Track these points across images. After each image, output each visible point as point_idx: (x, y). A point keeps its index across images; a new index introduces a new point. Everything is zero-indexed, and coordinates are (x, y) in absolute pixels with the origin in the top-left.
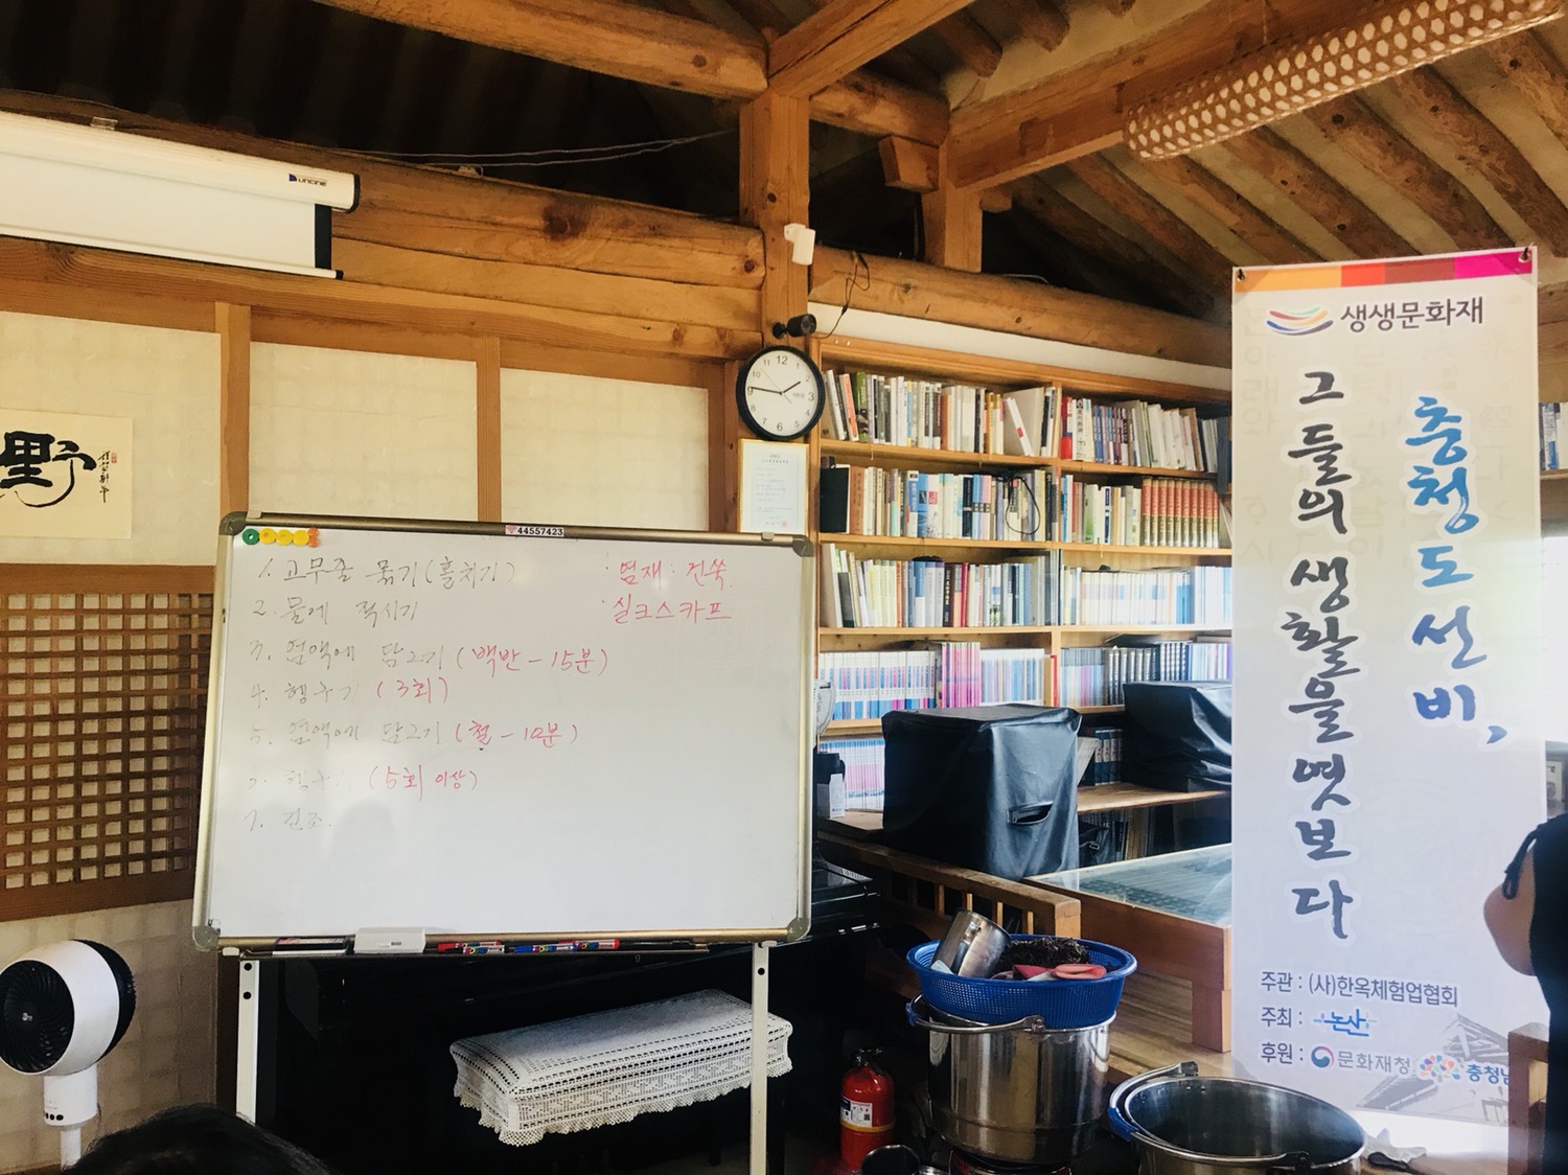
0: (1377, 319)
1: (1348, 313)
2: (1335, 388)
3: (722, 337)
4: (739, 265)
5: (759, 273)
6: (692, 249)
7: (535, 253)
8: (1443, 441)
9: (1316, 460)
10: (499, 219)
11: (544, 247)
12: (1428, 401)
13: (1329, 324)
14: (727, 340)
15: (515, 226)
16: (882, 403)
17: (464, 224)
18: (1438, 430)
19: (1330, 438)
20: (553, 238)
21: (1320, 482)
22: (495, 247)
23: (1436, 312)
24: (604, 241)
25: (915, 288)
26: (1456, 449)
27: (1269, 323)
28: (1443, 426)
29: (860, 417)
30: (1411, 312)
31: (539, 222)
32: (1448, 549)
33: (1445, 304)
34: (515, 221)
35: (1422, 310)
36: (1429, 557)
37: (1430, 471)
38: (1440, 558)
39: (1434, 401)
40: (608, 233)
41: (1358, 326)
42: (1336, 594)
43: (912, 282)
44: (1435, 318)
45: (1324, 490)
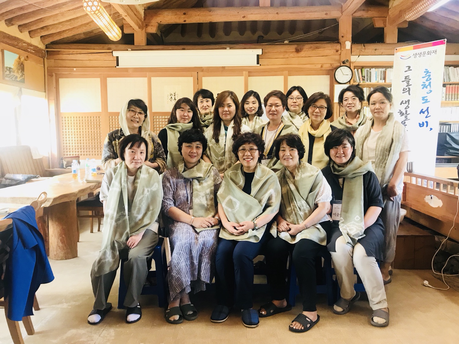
0: (419, 55)
1: (414, 55)
2: (410, 69)
3: (331, 65)
4: (335, 51)
5: (339, 52)
6: (324, 50)
7: (294, 56)
8: (428, 77)
9: (406, 82)
10: (287, 51)
11: (296, 55)
12: (426, 70)
13: (411, 57)
14: (332, 66)
15: (290, 52)
16: (369, 74)
17: (281, 53)
18: (427, 75)
19: (409, 78)
20: (297, 53)
21: (407, 86)
22: (287, 56)
23: (429, 53)
24: (306, 52)
25: (378, 49)
26: (430, 78)
27: (401, 58)
28: (428, 74)
29: (363, 78)
30: (424, 53)
31: (294, 50)
32: (426, 97)
33: (430, 51)
34: (290, 51)
35: (426, 53)
36: (423, 98)
37: (425, 83)
38: (425, 98)
39: (427, 70)
40: (307, 50)
41: (415, 57)
42: (407, 106)
43: (377, 48)
44: (428, 54)
45: (407, 88)
